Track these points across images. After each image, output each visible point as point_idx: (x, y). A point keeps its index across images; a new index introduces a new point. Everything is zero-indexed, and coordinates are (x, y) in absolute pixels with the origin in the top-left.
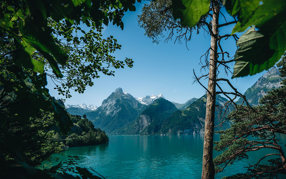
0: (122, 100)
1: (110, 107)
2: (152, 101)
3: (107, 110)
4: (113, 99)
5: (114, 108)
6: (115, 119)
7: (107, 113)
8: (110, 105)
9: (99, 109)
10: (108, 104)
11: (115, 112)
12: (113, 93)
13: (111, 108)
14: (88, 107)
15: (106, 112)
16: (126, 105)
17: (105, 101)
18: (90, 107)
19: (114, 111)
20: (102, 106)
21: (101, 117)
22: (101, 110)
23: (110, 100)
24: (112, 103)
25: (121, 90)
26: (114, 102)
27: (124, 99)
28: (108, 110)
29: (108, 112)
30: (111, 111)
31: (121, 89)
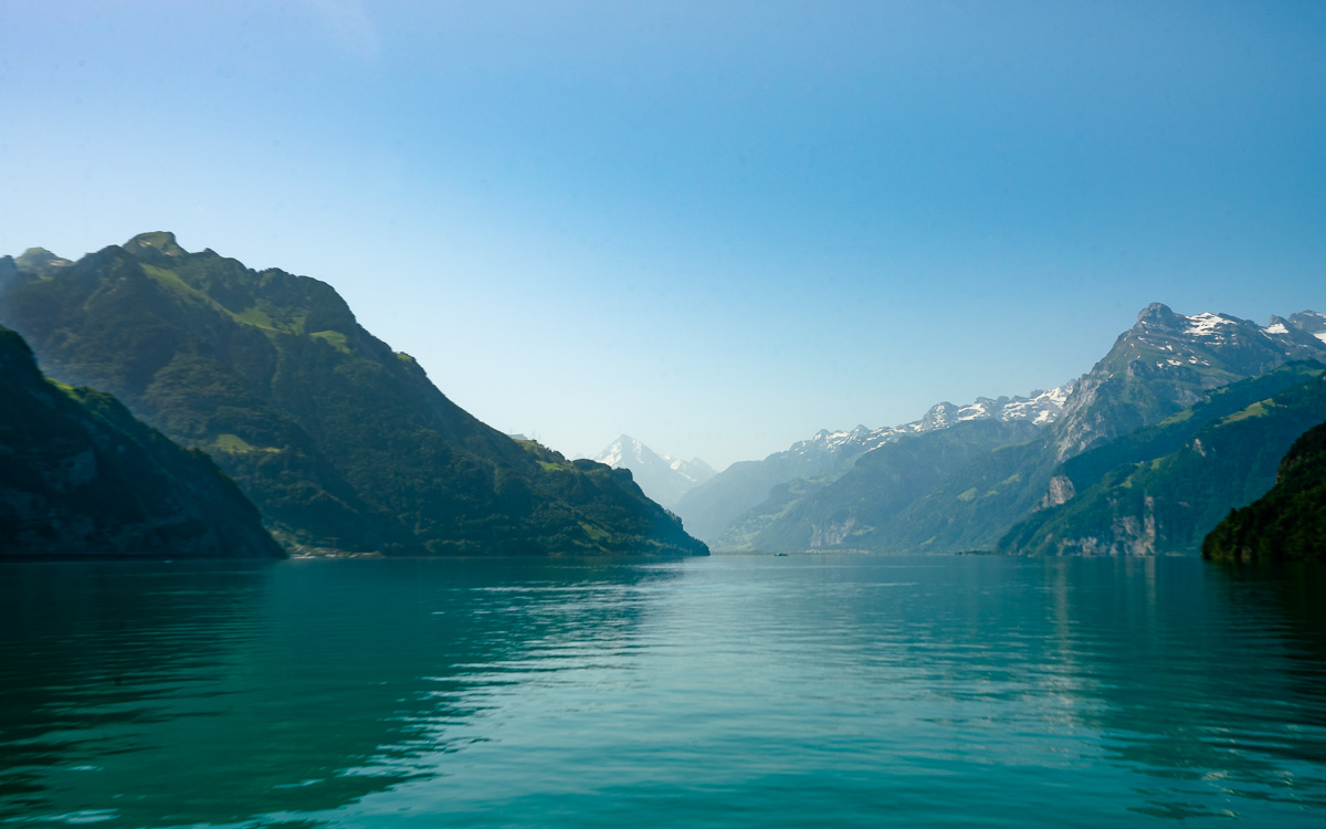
0: (1139, 379)
22: (1050, 439)
27: (1153, 376)
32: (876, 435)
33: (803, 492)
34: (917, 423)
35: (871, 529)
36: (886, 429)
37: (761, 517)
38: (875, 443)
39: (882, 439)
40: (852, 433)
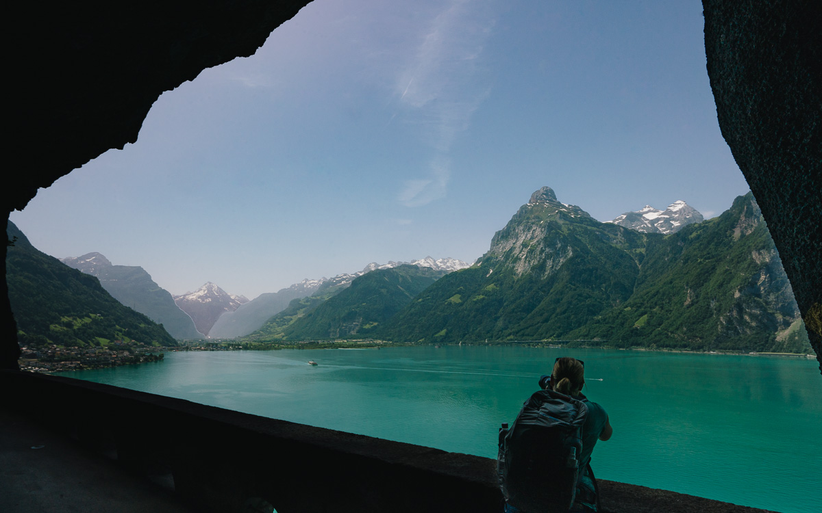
0: (567, 222)
1: (526, 250)
2: (650, 226)
3: (517, 259)
4: (533, 223)
5: (542, 251)
6: (558, 286)
7: (519, 270)
8: (524, 245)
9: (487, 261)
10: (516, 242)
11: (549, 263)
12: (524, 208)
13: (531, 251)
14: (439, 264)
15: (514, 267)
16: (585, 240)
17: (503, 235)
18: (445, 263)
19: (545, 261)
20: (492, 252)
21: (501, 285)
22: (493, 265)
23: (521, 228)
24: (532, 238)
25: (549, 194)
26: (539, 233)
27: (572, 221)
28: (520, 259)
29: (521, 268)
30: (534, 262)
31: (552, 191)
32: (340, 277)
33: (309, 303)
34: (361, 272)
35: (376, 324)
36: (345, 275)
37: (285, 317)
38: (340, 281)
39: (344, 279)
40: (320, 281)
